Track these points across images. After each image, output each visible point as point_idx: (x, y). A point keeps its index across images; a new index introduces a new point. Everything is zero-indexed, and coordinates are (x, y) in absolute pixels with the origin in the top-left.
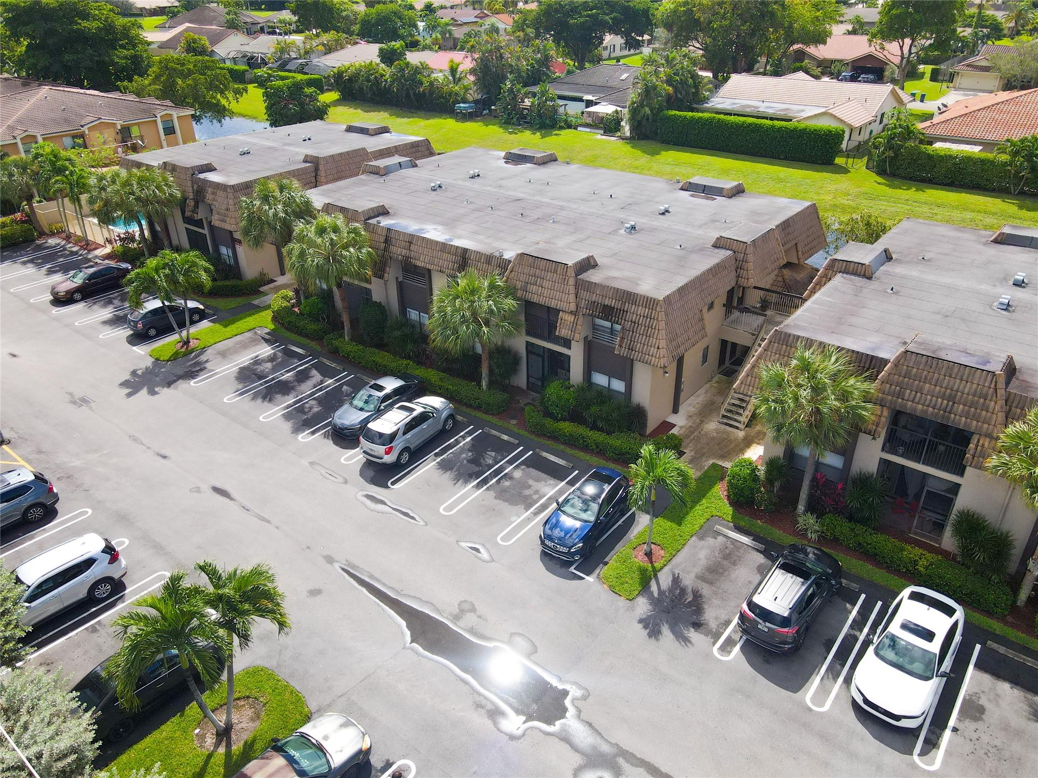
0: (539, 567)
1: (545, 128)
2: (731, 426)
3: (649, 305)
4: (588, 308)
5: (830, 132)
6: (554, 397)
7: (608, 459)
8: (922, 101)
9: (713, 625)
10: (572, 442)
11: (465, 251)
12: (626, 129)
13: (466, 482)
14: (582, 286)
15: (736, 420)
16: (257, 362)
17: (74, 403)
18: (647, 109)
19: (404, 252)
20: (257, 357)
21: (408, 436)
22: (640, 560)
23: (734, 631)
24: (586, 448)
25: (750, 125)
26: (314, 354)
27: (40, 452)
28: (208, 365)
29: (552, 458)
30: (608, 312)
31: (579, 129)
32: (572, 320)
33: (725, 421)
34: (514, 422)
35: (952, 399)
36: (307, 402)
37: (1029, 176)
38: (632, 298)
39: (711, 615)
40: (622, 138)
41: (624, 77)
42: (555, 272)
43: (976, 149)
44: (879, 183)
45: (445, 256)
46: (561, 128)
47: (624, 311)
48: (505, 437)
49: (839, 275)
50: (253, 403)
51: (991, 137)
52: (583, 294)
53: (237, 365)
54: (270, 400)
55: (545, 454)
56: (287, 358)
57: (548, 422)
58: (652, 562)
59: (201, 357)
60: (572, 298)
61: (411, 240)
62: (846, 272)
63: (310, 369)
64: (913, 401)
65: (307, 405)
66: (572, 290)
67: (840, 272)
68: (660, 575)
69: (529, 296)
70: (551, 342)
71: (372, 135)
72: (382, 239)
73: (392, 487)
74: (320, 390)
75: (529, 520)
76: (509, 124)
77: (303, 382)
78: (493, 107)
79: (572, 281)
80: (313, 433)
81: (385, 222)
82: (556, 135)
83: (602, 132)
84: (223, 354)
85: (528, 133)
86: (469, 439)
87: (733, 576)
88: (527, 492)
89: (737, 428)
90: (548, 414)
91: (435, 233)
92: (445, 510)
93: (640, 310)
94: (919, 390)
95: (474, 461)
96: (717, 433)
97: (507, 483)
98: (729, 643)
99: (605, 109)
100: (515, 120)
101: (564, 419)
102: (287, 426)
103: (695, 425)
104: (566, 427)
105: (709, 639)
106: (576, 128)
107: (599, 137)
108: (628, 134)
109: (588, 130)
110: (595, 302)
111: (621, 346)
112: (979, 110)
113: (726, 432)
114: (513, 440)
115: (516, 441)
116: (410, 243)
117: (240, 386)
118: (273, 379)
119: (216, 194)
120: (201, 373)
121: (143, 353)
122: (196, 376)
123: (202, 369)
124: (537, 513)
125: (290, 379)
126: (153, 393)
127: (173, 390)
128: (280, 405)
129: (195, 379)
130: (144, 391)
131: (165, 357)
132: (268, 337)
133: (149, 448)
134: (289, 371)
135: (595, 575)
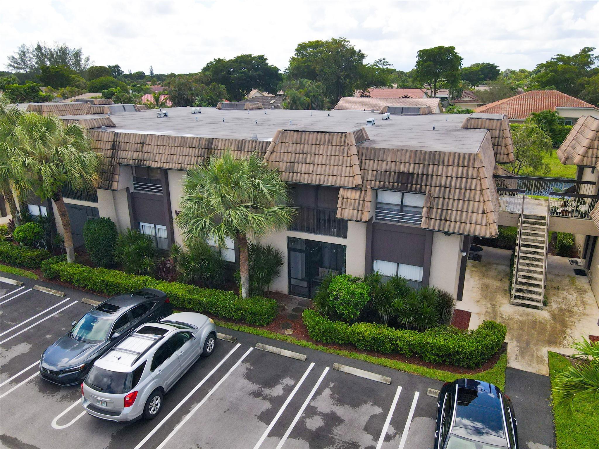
2: (528, 306)
3: (463, 162)
4: (378, 179)
6: (344, 294)
11: (211, 141)
13: (255, 430)
14: (367, 155)
19: (135, 155)
21: (157, 371)
26: (26, 282)
29: (359, 373)
30: (406, 181)
32: (357, 197)
33: (519, 302)
34: (289, 332)
38: (437, 157)
41: (272, 102)
42: (330, 144)
45: (186, 151)
47: (427, 175)
48: (287, 353)
52: (369, 164)
55: (347, 369)
57: (338, 325)
60: (357, 170)
61: (144, 141)
63: (20, 300)
66: (356, 160)
69: (297, 178)
70: (321, 233)
72: (109, 146)
79: (354, 150)
81: (111, 130)
89: (536, 308)
93: (451, 171)
95: (257, 393)
96: (521, 316)
97: (315, 423)
104: (364, 329)
110: (385, 171)
111: (429, 218)
113: (527, 314)
114: (297, 355)
115: (303, 357)
116: (143, 144)
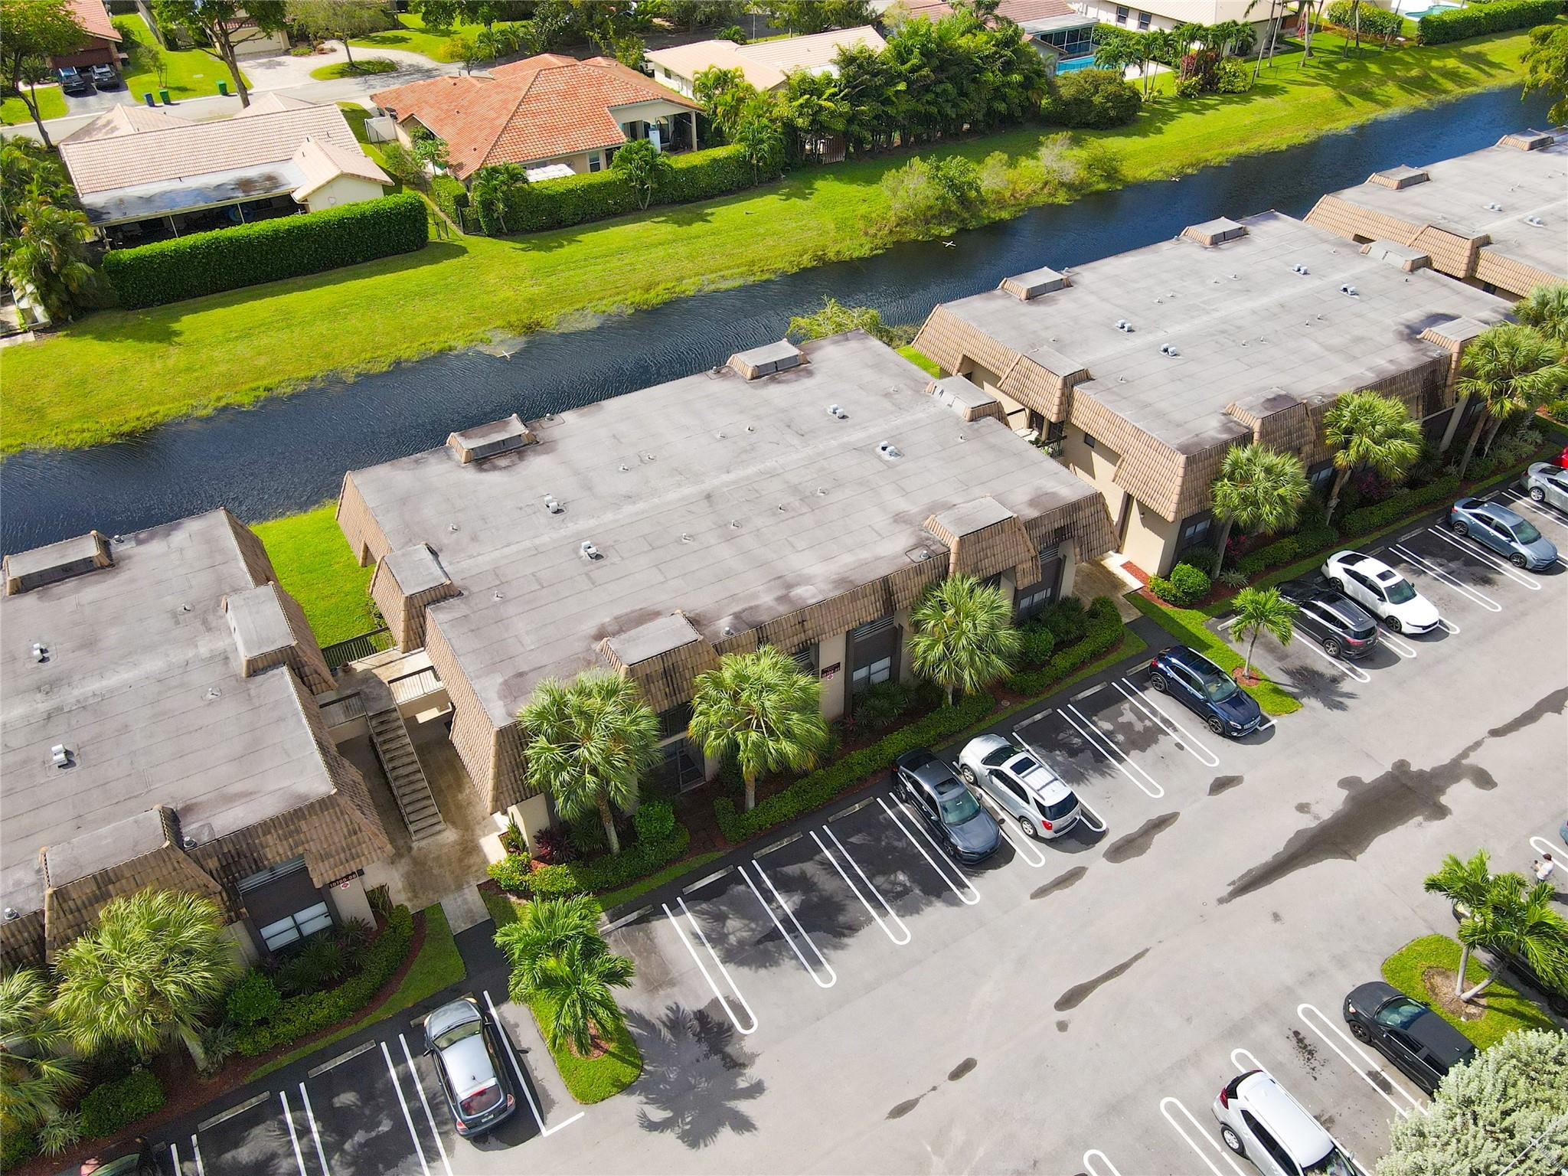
3: (1093, 502)
9: (1334, 673)
10: (1075, 669)
13: (1110, 766)
16: (717, 938)
20: (696, 936)
22: (1254, 686)
23: (1341, 664)
28: (690, 1005)
29: (1087, 693)
36: (876, 887)
37: (655, 186)
38: (1076, 505)
39: (1323, 669)
40: (43, 330)
44: (525, 250)
47: (1073, 523)
48: (1039, 716)
50: (847, 950)
51: (561, 149)
53: (712, 967)
54: (852, 929)
55: (1081, 696)
56: (724, 898)
59: (651, 1017)
60: (1029, 544)
63: (776, 872)
65: (886, 888)
66: (1027, 536)
68: (1275, 680)
74: (848, 868)
75: (1183, 737)
77: (813, 886)
80: (961, 888)
84: (660, 982)
88: (1138, 728)
92: (1155, 793)
93: (1088, 512)
95: (1072, 752)
97: (1119, 738)
98: (1353, 671)
102: (936, 913)
104: (1062, 661)
110: (1046, 534)
114: (1044, 714)
115: (1049, 711)
116: (802, 622)
117: (788, 964)
118: (786, 921)
119: (298, 831)
120: (715, 1017)
121: (582, 1114)
122: (720, 1025)
123: (701, 1016)
124: (1175, 729)
125: (797, 898)
126: (756, 1090)
127: (758, 1061)
128: (871, 919)
129: (731, 1026)
130: (744, 1106)
131: (627, 1073)
132: (634, 916)
133: (934, 1089)
134: (770, 899)
135: (1270, 717)
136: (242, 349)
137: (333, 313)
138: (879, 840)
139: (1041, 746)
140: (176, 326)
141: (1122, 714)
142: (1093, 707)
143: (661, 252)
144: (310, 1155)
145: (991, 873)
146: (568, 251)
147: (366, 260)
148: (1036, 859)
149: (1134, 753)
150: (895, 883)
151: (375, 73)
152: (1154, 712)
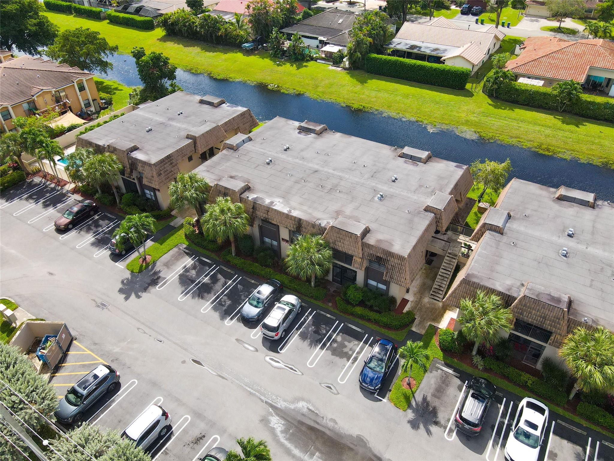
0: (360, 395)
1: (298, 61)
2: (435, 300)
3: (401, 259)
4: (369, 256)
5: (463, 72)
6: (352, 296)
7: (380, 326)
8: (508, 27)
9: (443, 422)
10: (362, 317)
11: (300, 220)
12: (346, 62)
13: (316, 345)
14: (365, 245)
15: (437, 297)
16: (187, 270)
17: (98, 306)
18: (359, 54)
19: (264, 215)
20: (185, 266)
21: (284, 325)
22: (405, 388)
23: (452, 424)
24: (369, 320)
25: (419, 66)
26: (215, 262)
27: (95, 344)
28: (161, 274)
29: (354, 327)
30: (379, 260)
31: (318, 61)
32: (360, 261)
33: (432, 297)
34: (330, 304)
35: (544, 318)
36: (222, 298)
37: (568, 103)
38: (391, 254)
39: (441, 417)
40: (345, 69)
41: (340, 21)
42: (351, 237)
43: (540, 83)
44: (490, 105)
45: (289, 220)
46: (308, 61)
47: (387, 260)
48: (329, 316)
49: (487, 232)
50: (193, 300)
51: (549, 75)
52: (366, 249)
53: (177, 273)
54: (202, 298)
55: (350, 325)
56: (202, 266)
57: (349, 307)
58: (411, 389)
59: (155, 268)
60: (360, 250)
61: (268, 210)
62: (490, 230)
63: (217, 273)
64: (527, 317)
65: (223, 300)
66: (360, 248)
67: (488, 230)
68: (415, 395)
69: (336, 247)
70: (347, 264)
71: (216, 107)
72: (251, 207)
73: (281, 352)
74: (227, 288)
75: (350, 367)
76: (276, 57)
77: (216, 283)
78: (265, 45)
79: (360, 244)
80: (232, 319)
81: (251, 196)
82: (306, 66)
83: (332, 64)
84: (167, 265)
85: (288, 65)
86: (310, 318)
87: (448, 393)
88: (345, 350)
89: (438, 301)
90: (348, 302)
91: (280, 206)
92: (310, 364)
93: (396, 261)
94: (530, 313)
95: (316, 332)
96: (429, 305)
97: (335, 345)
98: (451, 431)
99: (333, 49)
100: (279, 55)
101: (357, 305)
102: (216, 315)
103: (418, 300)
104: (359, 310)
105: (442, 429)
106: (316, 61)
107: (331, 68)
108: (347, 66)
109: (324, 62)
110: (372, 254)
111: (386, 276)
112: (542, 57)
113: (433, 304)
114: (332, 317)
115: (334, 318)
117: (183, 289)
118: (199, 282)
119: (144, 167)
120: (159, 280)
121: (123, 268)
122: (157, 282)
123: (159, 278)
124: (353, 363)
125: (209, 282)
126: (138, 297)
127: (149, 294)
128: (208, 301)
129: (158, 285)
130: (133, 296)
131: (136, 270)
132: (187, 251)
133: (150, 336)
134: (206, 276)
135: (386, 398)
136: (373, 94)
137: (407, 96)
138: (242, 292)
139: (314, 321)
140: (369, 81)
141: (350, 342)
142: (347, 331)
143: (537, 128)
144: (103, 231)
145: (242, 325)
146: (505, 113)
147: (439, 85)
148: (255, 335)
149: (329, 352)
150: (225, 302)
151: (564, 33)
152: (359, 353)
